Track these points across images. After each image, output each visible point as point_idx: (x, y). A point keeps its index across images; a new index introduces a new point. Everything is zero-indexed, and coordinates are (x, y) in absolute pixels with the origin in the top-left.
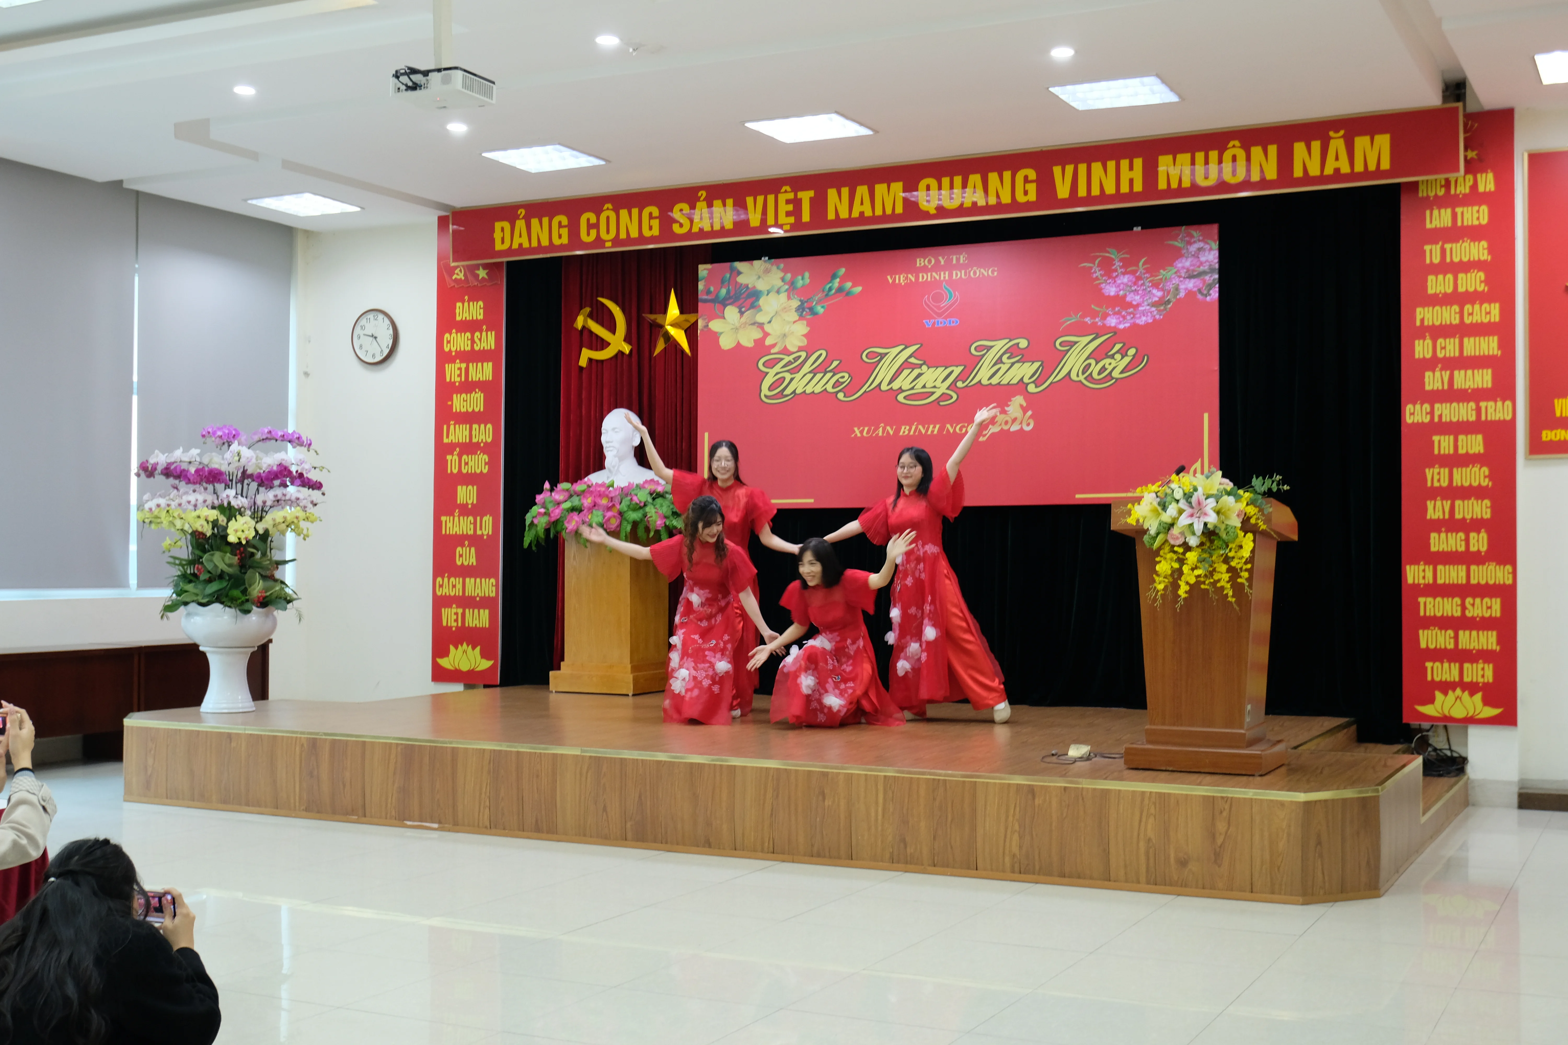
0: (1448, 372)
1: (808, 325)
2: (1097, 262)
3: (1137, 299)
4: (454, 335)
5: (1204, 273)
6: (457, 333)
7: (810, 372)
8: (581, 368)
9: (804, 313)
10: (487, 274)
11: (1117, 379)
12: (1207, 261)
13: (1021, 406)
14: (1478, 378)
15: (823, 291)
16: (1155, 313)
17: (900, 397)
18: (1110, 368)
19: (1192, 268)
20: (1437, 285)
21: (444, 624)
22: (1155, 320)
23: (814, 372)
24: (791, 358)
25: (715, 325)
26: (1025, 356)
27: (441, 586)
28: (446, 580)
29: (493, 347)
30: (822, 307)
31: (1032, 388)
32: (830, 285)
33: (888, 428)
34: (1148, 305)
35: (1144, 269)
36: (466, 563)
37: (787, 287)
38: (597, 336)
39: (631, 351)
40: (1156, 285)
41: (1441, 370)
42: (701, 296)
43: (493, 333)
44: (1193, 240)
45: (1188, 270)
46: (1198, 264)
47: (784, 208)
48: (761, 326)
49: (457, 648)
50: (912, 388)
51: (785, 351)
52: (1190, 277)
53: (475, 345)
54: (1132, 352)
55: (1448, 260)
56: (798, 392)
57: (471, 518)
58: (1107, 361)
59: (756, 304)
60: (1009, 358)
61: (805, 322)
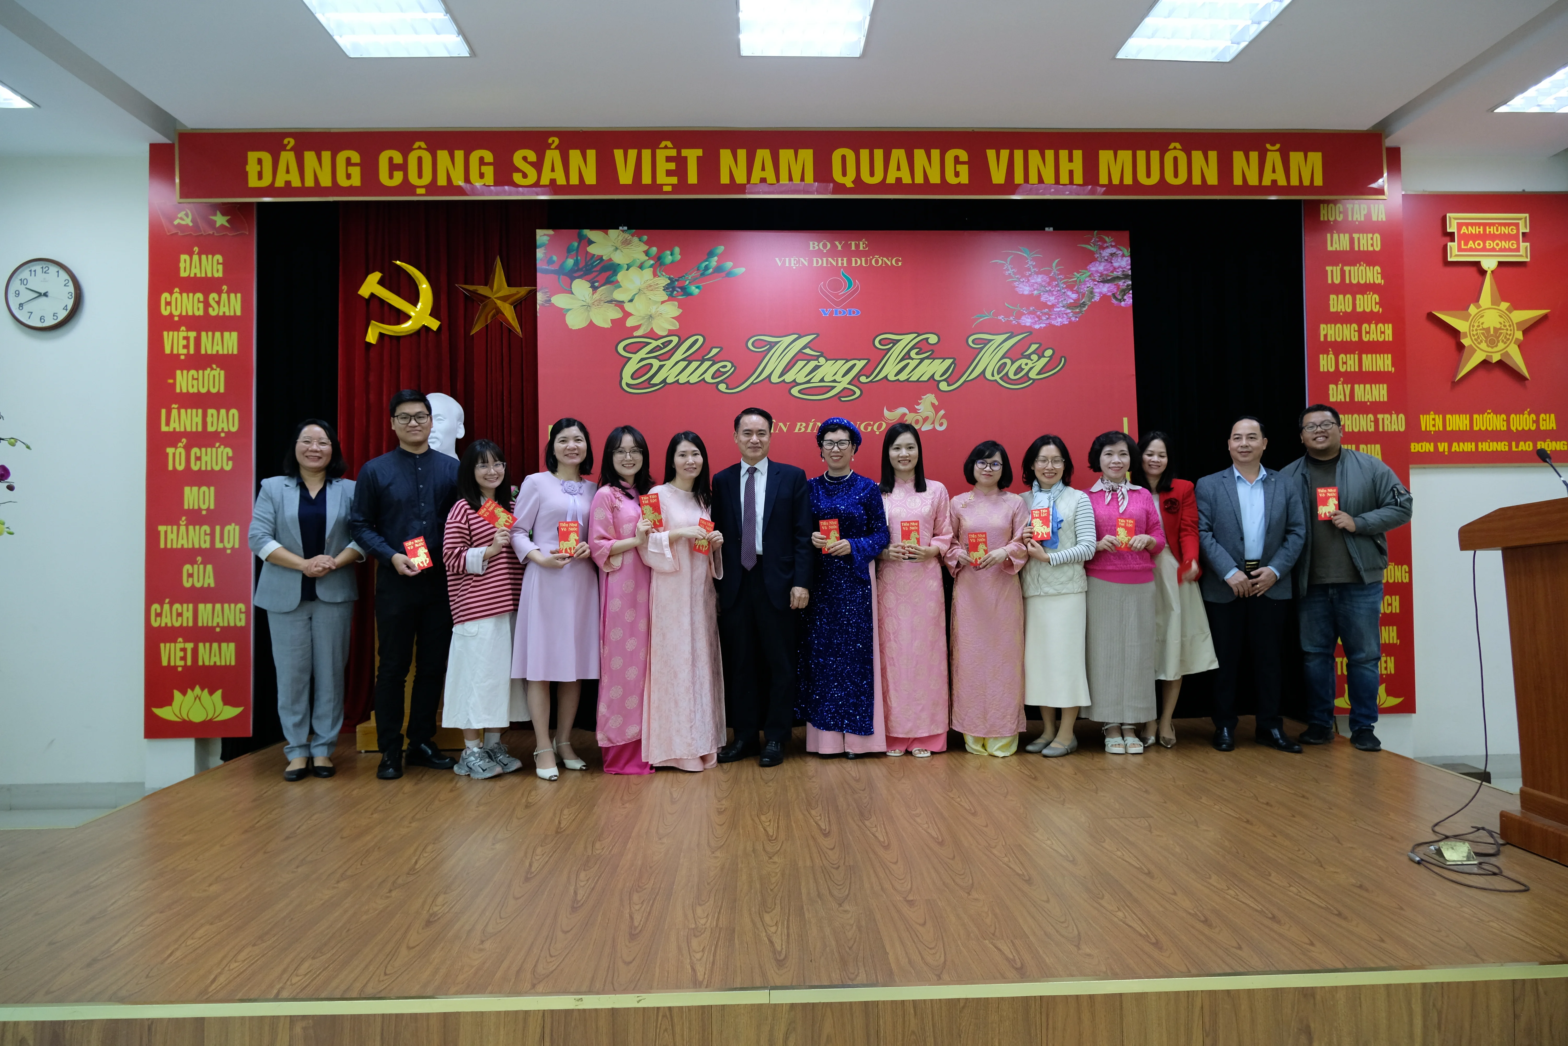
0: (1349, 386)
1: (679, 307)
2: (1009, 259)
3: (1052, 300)
4: (176, 295)
5: (1118, 278)
6: (181, 293)
7: (683, 360)
8: (369, 344)
9: (675, 292)
10: (228, 221)
11: (1034, 380)
12: (1120, 267)
13: (933, 405)
14: (1375, 392)
15: (698, 270)
16: (1071, 315)
17: (795, 391)
18: (1027, 368)
19: (1105, 272)
20: (1339, 304)
21: (165, 663)
22: (1070, 322)
23: (689, 360)
24: (659, 342)
25: (560, 301)
26: (933, 353)
27: (159, 615)
28: (166, 607)
29: (239, 313)
30: (697, 287)
31: (943, 386)
32: (707, 263)
33: (781, 424)
34: (1063, 307)
35: (1057, 270)
36: (198, 585)
37: (652, 262)
38: (391, 306)
39: (440, 328)
40: (1070, 287)
41: (1343, 383)
42: (541, 265)
43: (239, 295)
44: (1105, 245)
45: (1102, 275)
46: (1111, 269)
47: (663, 166)
48: (620, 304)
49: (184, 693)
50: (808, 382)
51: (653, 335)
52: (1105, 281)
53: (210, 309)
54: (1049, 353)
55: (1347, 281)
56: (668, 381)
57: (206, 528)
58: (1024, 361)
59: (612, 279)
60: (917, 354)
61: (676, 303)
